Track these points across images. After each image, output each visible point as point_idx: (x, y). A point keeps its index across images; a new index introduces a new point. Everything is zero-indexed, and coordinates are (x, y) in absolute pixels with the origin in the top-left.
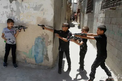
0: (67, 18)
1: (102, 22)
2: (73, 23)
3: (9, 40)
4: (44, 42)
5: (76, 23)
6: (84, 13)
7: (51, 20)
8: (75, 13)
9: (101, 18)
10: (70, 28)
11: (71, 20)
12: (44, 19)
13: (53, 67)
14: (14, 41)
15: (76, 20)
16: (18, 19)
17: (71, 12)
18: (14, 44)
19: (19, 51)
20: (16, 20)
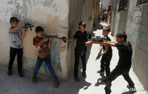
0: (93, 18)
1: (137, 23)
2: (101, 24)
3: (15, 43)
4: (55, 48)
5: (106, 24)
6: (116, 10)
7: (64, 18)
8: (105, 11)
9: (136, 17)
10: (97, 30)
11: (99, 20)
12: (56, 17)
13: (67, 80)
14: (20, 45)
15: (106, 20)
16: (25, 17)
17: (100, 10)
18: (20, 48)
19: (26, 57)
20: (22, 19)
